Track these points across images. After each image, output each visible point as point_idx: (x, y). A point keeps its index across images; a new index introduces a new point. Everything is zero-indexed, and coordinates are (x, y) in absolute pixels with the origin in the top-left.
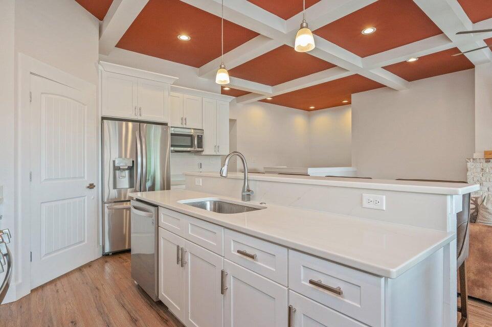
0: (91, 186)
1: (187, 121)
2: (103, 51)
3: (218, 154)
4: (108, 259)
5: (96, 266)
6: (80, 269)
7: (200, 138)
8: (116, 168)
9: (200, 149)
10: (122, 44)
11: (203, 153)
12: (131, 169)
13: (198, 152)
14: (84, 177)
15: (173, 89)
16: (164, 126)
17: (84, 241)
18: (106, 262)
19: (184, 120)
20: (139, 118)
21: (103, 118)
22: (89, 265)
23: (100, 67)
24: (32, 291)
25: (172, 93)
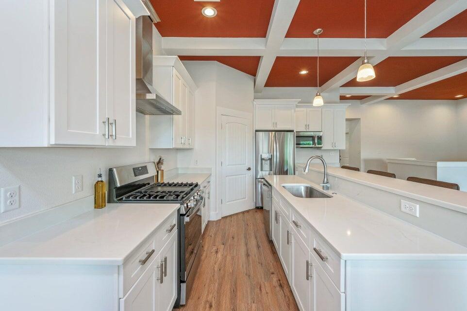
0: (249, 169)
1: (310, 127)
2: (256, 91)
3: (335, 148)
4: (258, 211)
5: (251, 213)
6: (243, 213)
7: (320, 138)
8: (262, 159)
9: (320, 146)
10: (268, 84)
11: (323, 148)
12: (271, 160)
13: (319, 147)
14: (245, 164)
15: (297, 106)
16: (291, 133)
17: (245, 198)
18: (256, 212)
19: (307, 126)
20: (276, 129)
21: (256, 131)
22: (248, 211)
23: (255, 103)
24: (222, 218)
25: (297, 109)
